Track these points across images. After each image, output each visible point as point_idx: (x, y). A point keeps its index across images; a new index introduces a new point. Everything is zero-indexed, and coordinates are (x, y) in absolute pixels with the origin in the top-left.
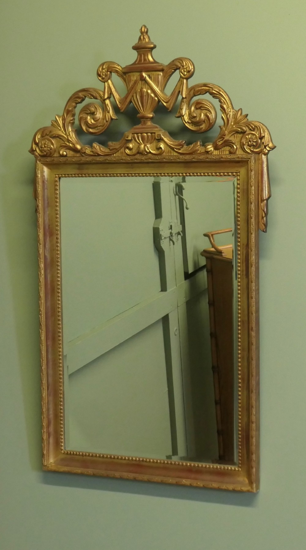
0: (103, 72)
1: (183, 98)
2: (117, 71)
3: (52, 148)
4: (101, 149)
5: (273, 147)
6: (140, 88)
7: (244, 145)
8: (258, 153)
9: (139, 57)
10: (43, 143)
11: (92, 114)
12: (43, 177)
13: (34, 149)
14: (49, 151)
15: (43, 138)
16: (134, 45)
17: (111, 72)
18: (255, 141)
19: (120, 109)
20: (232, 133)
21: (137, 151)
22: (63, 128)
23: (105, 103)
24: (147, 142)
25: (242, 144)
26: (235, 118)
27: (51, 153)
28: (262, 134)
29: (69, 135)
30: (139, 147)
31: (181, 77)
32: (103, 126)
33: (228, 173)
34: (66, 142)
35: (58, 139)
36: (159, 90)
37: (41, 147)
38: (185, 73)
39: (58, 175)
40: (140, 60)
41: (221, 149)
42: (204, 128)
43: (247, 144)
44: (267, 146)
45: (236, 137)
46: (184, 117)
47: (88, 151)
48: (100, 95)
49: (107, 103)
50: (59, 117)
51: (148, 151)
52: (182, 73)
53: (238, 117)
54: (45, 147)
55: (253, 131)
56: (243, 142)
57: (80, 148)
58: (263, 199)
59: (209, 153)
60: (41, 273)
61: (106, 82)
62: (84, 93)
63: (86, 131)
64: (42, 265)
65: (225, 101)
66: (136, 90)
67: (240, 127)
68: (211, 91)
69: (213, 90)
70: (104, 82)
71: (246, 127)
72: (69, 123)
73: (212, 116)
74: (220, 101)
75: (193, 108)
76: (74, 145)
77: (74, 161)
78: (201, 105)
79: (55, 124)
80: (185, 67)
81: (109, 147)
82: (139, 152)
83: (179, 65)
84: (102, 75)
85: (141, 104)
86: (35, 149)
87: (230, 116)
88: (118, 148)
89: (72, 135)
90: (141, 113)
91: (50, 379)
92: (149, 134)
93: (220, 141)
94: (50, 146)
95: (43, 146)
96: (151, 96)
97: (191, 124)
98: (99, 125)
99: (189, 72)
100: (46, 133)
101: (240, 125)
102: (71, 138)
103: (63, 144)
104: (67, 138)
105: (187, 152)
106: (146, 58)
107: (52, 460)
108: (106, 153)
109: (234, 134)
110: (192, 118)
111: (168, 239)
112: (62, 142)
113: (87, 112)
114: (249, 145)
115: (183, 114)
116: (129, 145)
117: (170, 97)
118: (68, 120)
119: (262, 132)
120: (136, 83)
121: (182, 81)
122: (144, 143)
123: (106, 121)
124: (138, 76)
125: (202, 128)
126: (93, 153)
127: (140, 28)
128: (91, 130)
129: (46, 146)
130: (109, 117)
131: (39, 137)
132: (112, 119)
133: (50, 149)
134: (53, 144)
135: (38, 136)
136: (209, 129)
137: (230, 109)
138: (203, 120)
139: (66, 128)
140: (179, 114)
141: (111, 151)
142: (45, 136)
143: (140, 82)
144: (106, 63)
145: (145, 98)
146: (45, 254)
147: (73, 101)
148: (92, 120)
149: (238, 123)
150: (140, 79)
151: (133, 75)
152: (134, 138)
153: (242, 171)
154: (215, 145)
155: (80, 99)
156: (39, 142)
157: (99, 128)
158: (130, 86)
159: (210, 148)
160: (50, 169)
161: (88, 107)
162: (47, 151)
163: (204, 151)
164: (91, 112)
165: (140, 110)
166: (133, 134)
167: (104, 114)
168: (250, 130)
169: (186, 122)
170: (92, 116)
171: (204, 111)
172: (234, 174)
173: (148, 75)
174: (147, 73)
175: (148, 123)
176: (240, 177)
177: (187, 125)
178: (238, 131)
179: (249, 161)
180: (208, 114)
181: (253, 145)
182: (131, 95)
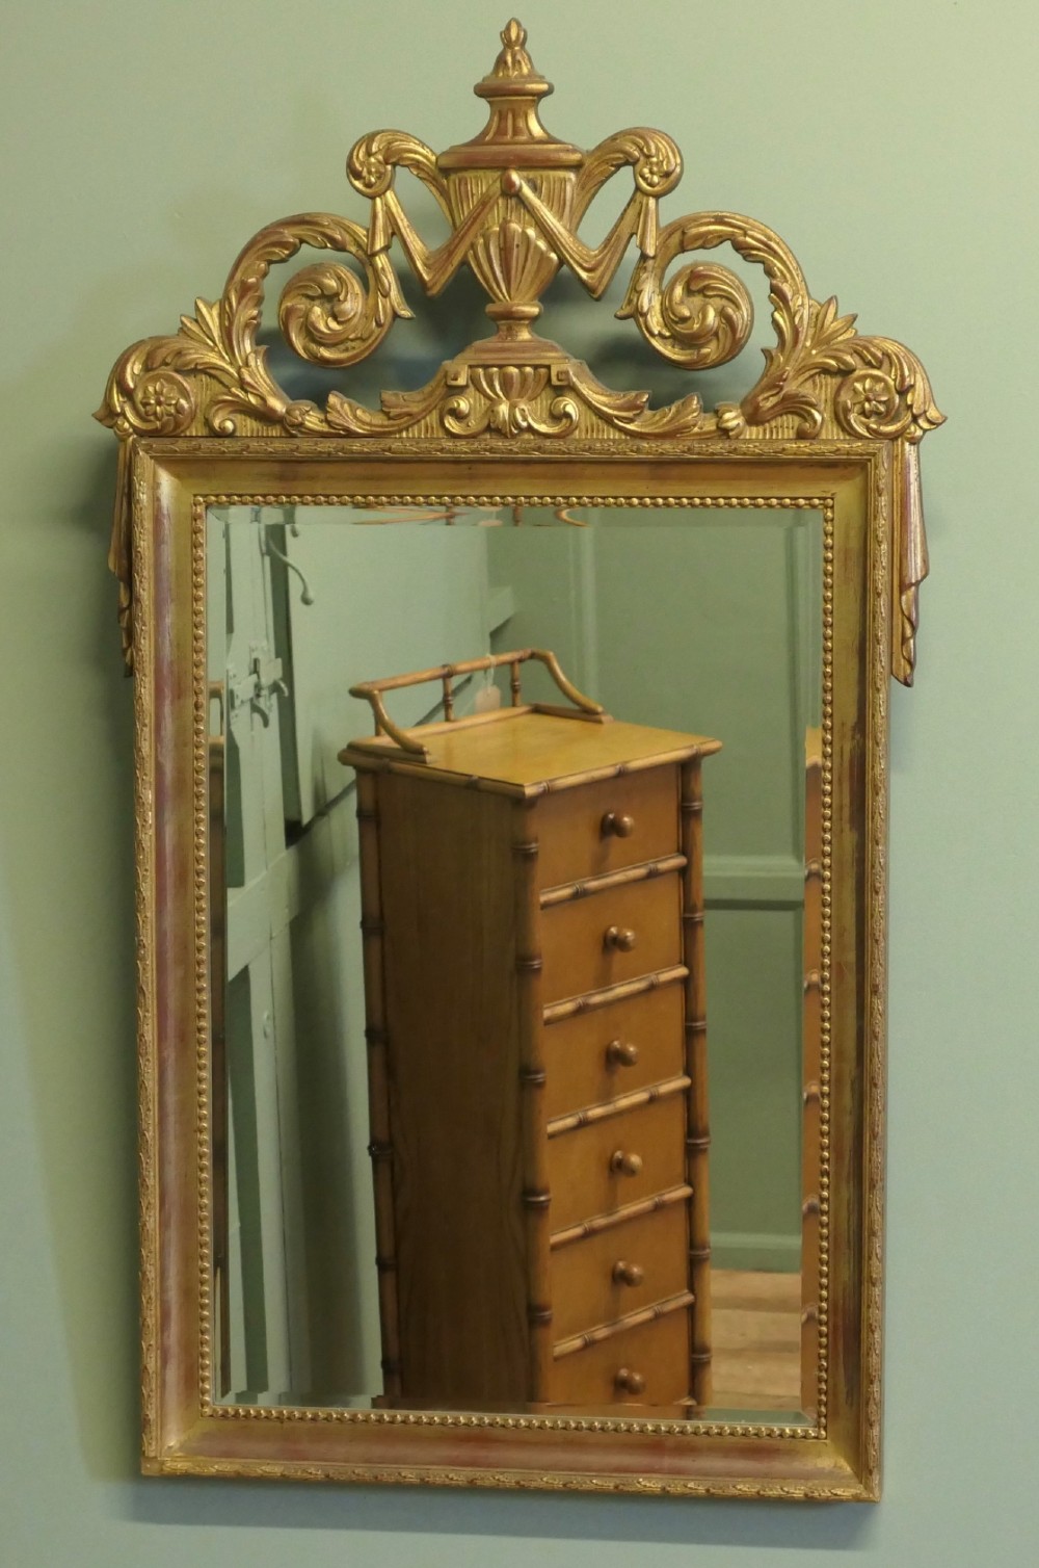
0: (370, 164)
1: (644, 257)
2: (418, 161)
3: (182, 407)
4: (359, 412)
5: (940, 421)
6: (501, 220)
7: (847, 411)
8: (893, 438)
9: (496, 119)
10: (151, 389)
11: (330, 299)
12: (157, 504)
13: (119, 410)
14: (172, 418)
15: (151, 374)
16: (479, 80)
17: (394, 165)
18: (884, 399)
19: (429, 285)
20: (807, 375)
21: (486, 422)
22: (223, 343)
23: (373, 266)
24: (520, 396)
25: (840, 408)
26: (819, 325)
27: (177, 425)
28: (908, 380)
29: (247, 364)
30: (493, 411)
31: (638, 188)
32: (365, 340)
33: (796, 498)
34: (233, 390)
35: (204, 377)
36: (565, 227)
37: (145, 404)
38: (656, 179)
39: (202, 496)
40: (501, 131)
41: (768, 421)
42: (713, 357)
43: (857, 408)
44: (920, 415)
45: (821, 387)
46: (649, 316)
47: (313, 420)
48: (356, 240)
49: (380, 266)
50: (210, 306)
51: (524, 424)
52: (645, 179)
53: (827, 322)
54: (159, 403)
55: (879, 368)
56: (846, 402)
57: (284, 410)
58: (907, 582)
59: (731, 434)
60: (145, 821)
61: (379, 196)
62: (298, 230)
63: (305, 356)
64: (149, 796)
65: (785, 271)
66: (486, 226)
67: (834, 353)
68: (741, 238)
69: (745, 234)
70: (373, 198)
71: (855, 355)
72: (247, 325)
73: (741, 317)
74: (769, 273)
75: (679, 291)
76: (263, 399)
77: (271, 452)
78: (706, 283)
79: (195, 328)
80: (654, 159)
81: (386, 406)
82: (492, 426)
83: (636, 153)
84: (365, 173)
85: (502, 272)
86: (122, 409)
87: (801, 317)
88: (419, 414)
89: (257, 366)
90: (500, 300)
91: (172, 1173)
92: (528, 369)
93: (767, 399)
94: (178, 401)
95: (152, 402)
96: (537, 247)
97: (671, 340)
98: (351, 337)
99: (667, 175)
100: (160, 357)
101: (835, 347)
102: (252, 375)
103: (227, 395)
104: (236, 375)
105: (657, 431)
106: (521, 124)
107: (173, 1441)
108: (375, 426)
109: (812, 376)
110: (676, 323)
111: (247, 708)
112: (218, 387)
113: (310, 293)
114: (863, 413)
115: (645, 309)
116: (459, 405)
117: (601, 252)
118: (242, 320)
119: (907, 373)
120: (485, 203)
121: (641, 203)
122: (507, 397)
123: (379, 325)
124: (494, 182)
125: (709, 354)
126: (331, 427)
127: (503, 28)
128: (325, 353)
129: (162, 399)
130: (389, 311)
131: (136, 372)
132: (396, 316)
133: (178, 411)
134: (185, 394)
135: (134, 368)
136: (728, 358)
137: (803, 297)
138: (715, 329)
139: (235, 343)
140: (628, 308)
141: (391, 422)
142: (156, 369)
143: (500, 201)
144: (379, 137)
145: (517, 254)
146: (160, 758)
147: (260, 252)
148: (330, 319)
149: (828, 341)
150: (499, 192)
151: (476, 177)
152: (474, 381)
153: (845, 493)
154: (750, 409)
155: (287, 249)
156: (136, 386)
157: (353, 344)
158: (466, 213)
159: (733, 419)
160: (177, 475)
161: (313, 276)
162: (166, 418)
163: (714, 428)
164: (326, 293)
165: (498, 291)
166: (471, 367)
167: (371, 301)
168: (869, 364)
169: (652, 335)
170: (328, 306)
171: (717, 300)
172: (816, 501)
173: (527, 180)
174: (526, 174)
175: (523, 334)
176: (832, 513)
177: (656, 343)
178: (827, 367)
179: (870, 461)
180: (731, 310)
181: (876, 413)
182: (468, 244)
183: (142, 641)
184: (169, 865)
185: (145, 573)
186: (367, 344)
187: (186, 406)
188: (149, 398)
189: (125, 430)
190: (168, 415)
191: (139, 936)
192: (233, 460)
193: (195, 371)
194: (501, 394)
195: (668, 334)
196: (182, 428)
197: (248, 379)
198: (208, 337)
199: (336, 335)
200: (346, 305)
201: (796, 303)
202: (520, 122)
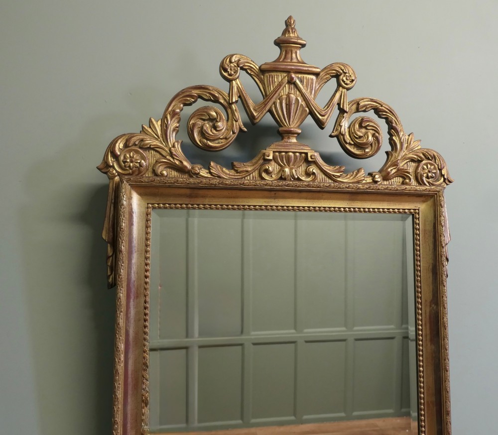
0: (231, 66)
2: (251, 67)
3: (143, 164)
4: (224, 170)
6: (287, 93)
7: (422, 176)
9: (282, 54)
10: (128, 155)
11: (213, 120)
12: (131, 207)
13: (111, 165)
14: (137, 169)
15: (128, 149)
17: (241, 68)
18: (434, 171)
19: (256, 117)
20: (406, 161)
21: (280, 175)
22: (162, 137)
23: (231, 108)
24: (294, 165)
25: (418, 175)
26: (409, 143)
27: (140, 172)
28: (443, 165)
29: (174, 146)
30: (283, 171)
31: (340, 86)
33: (405, 209)
34: (168, 157)
35: (153, 151)
37: (125, 162)
39: (151, 204)
40: (287, 58)
41: (391, 179)
42: (370, 153)
43: (425, 175)
44: (446, 179)
45: (410, 166)
46: (345, 136)
47: (204, 173)
48: (223, 97)
49: (234, 108)
51: (296, 177)
52: (344, 82)
53: (412, 143)
54: (132, 162)
55: (431, 160)
56: (421, 173)
57: (190, 167)
59: (378, 183)
60: (120, 359)
61: (234, 80)
62: (198, 91)
63: (200, 144)
64: (122, 346)
65: (397, 121)
66: (281, 95)
67: (416, 153)
68: (381, 107)
70: (230, 81)
71: (423, 155)
72: (174, 130)
74: (390, 122)
75: (357, 126)
76: (181, 162)
78: (368, 124)
79: (149, 130)
80: (348, 75)
82: (283, 177)
83: (341, 72)
84: (229, 70)
85: (287, 114)
86: (113, 164)
88: (251, 171)
89: (178, 148)
90: (285, 126)
92: (298, 154)
93: (392, 170)
94: (140, 161)
95: (128, 161)
96: (301, 105)
98: (221, 137)
99: (352, 81)
100: (132, 142)
101: (416, 151)
102: (176, 151)
103: (164, 159)
104: (169, 151)
105: (349, 181)
108: (231, 175)
109: (407, 162)
110: (357, 138)
112: (158, 156)
113: (204, 118)
114: (428, 177)
115: (344, 133)
116: (268, 168)
117: (326, 109)
118: (172, 127)
119: (442, 163)
120: (280, 85)
121: (342, 91)
122: (289, 165)
123: (234, 133)
124: (284, 77)
125: (368, 152)
126: (212, 175)
128: (210, 144)
129: (134, 160)
130: (238, 127)
131: (121, 147)
132: (241, 130)
133: (140, 166)
134: (143, 158)
135: (120, 145)
136: (373, 153)
138: (371, 142)
139: (168, 137)
140: (336, 132)
141: (238, 174)
142: (131, 146)
143: (287, 85)
144: (235, 56)
145: (293, 107)
146: (127, 327)
147: (181, 99)
148: (213, 129)
149: (412, 149)
150: (287, 81)
151: (277, 75)
152: (275, 159)
153: (423, 207)
154: (384, 173)
155: (193, 99)
156: (120, 154)
157: (222, 141)
158: (272, 90)
159: (378, 178)
160: (140, 194)
161: (205, 110)
162: (134, 169)
163: (371, 181)
164: (211, 117)
165: (284, 122)
166: (274, 152)
167: (230, 123)
168: (428, 159)
169: (347, 143)
170: (211, 124)
171: (371, 131)
172: (412, 211)
173: (298, 78)
174: (297, 75)
175: (294, 140)
176: (419, 215)
177: (348, 146)
178: (414, 159)
179: (436, 194)
180: (377, 134)
181: (432, 177)
182: (273, 102)
183: (122, 271)
184: (130, 380)
185: (124, 238)
186: (228, 141)
187: (145, 164)
188: (127, 159)
189: (114, 174)
190: (135, 167)
191: (114, 418)
192: (169, 187)
193: (149, 148)
194: (286, 164)
195: (353, 143)
196: (142, 174)
197: (174, 153)
198: (156, 134)
199: (215, 136)
200: (220, 124)
201: (401, 134)
202: (294, 55)
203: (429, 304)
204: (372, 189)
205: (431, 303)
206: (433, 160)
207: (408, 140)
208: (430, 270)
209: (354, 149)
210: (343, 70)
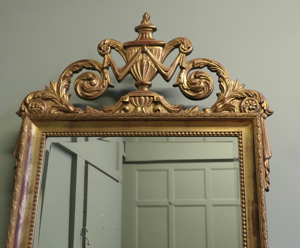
0: (104, 46)
1: (183, 69)
2: (118, 46)
3: (42, 108)
4: (96, 110)
5: (272, 112)
6: (141, 59)
7: (244, 108)
9: (140, 36)
10: (34, 103)
11: (90, 80)
12: (30, 133)
15: (35, 100)
16: (137, 26)
18: (255, 104)
19: (119, 76)
20: (231, 99)
22: (57, 92)
24: (144, 105)
26: (234, 87)
28: (262, 100)
29: (63, 97)
30: (136, 109)
31: (181, 52)
32: (98, 91)
33: (230, 132)
34: (59, 103)
35: (50, 101)
36: (160, 61)
37: (31, 107)
38: (186, 49)
39: (45, 133)
40: (142, 38)
42: (203, 94)
43: (247, 108)
44: (266, 110)
45: (235, 103)
46: (183, 84)
48: (98, 66)
49: (105, 72)
50: (54, 83)
52: (183, 49)
53: (236, 86)
55: (253, 97)
56: (243, 106)
57: (73, 110)
58: (266, 157)
60: (11, 232)
61: (106, 55)
62: (83, 63)
63: (81, 95)
65: (224, 72)
66: (137, 60)
67: (240, 93)
69: (212, 62)
70: (103, 55)
71: (246, 94)
72: (64, 87)
73: (211, 84)
74: (219, 73)
75: (192, 77)
76: (67, 106)
78: (201, 74)
79: (49, 88)
80: (185, 44)
81: (104, 108)
84: (103, 48)
85: (141, 72)
86: (24, 109)
87: (229, 84)
88: (114, 110)
89: (66, 98)
90: (139, 80)
92: (147, 97)
93: (219, 105)
95: (34, 106)
96: (151, 66)
98: (95, 90)
99: (189, 47)
100: (38, 95)
103: (56, 105)
104: (60, 100)
109: (233, 100)
110: (192, 85)
112: (53, 103)
113: (84, 78)
114: (249, 109)
115: (182, 82)
116: (126, 107)
118: (63, 85)
120: (136, 54)
121: (181, 55)
122: (141, 105)
123: (104, 87)
124: (140, 49)
125: (201, 94)
127: (143, 14)
128: (87, 94)
129: (37, 106)
130: (107, 83)
131: (30, 99)
132: (109, 85)
133: (41, 110)
134: (43, 105)
135: (30, 97)
136: (207, 95)
137: (229, 79)
138: (203, 87)
139: (60, 92)
140: (177, 82)
142: (36, 98)
143: (141, 54)
144: (107, 40)
145: (145, 67)
147: (71, 68)
148: (89, 85)
149: (237, 91)
150: (141, 52)
151: (134, 49)
152: (131, 101)
153: (245, 131)
154: (214, 108)
155: (78, 68)
156: (29, 103)
157: (95, 92)
158: (131, 58)
159: (208, 111)
160: (38, 126)
161: (85, 74)
164: (89, 78)
165: (139, 77)
166: (130, 97)
167: (102, 81)
168: (250, 96)
169: (185, 89)
170: (89, 82)
171: (204, 80)
172: (236, 133)
173: (149, 49)
174: (149, 47)
175: (146, 89)
176: (242, 136)
177: (186, 91)
178: (237, 97)
179: (254, 118)
180: (208, 82)
181: (253, 109)
182: (131, 65)
185: (23, 152)
186: (100, 92)
187: (44, 108)
188: (33, 105)
189: (25, 115)
190: (38, 111)
194: (139, 105)
195: (189, 89)
197: (63, 101)
198: (53, 91)
199: (90, 89)
200: (94, 81)
201: (227, 80)
202: (147, 36)
203: (251, 204)
204: (200, 116)
205: (253, 202)
206: (255, 96)
207: (233, 84)
208: (251, 177)
209: (191, 93)
210: (182, 42)
